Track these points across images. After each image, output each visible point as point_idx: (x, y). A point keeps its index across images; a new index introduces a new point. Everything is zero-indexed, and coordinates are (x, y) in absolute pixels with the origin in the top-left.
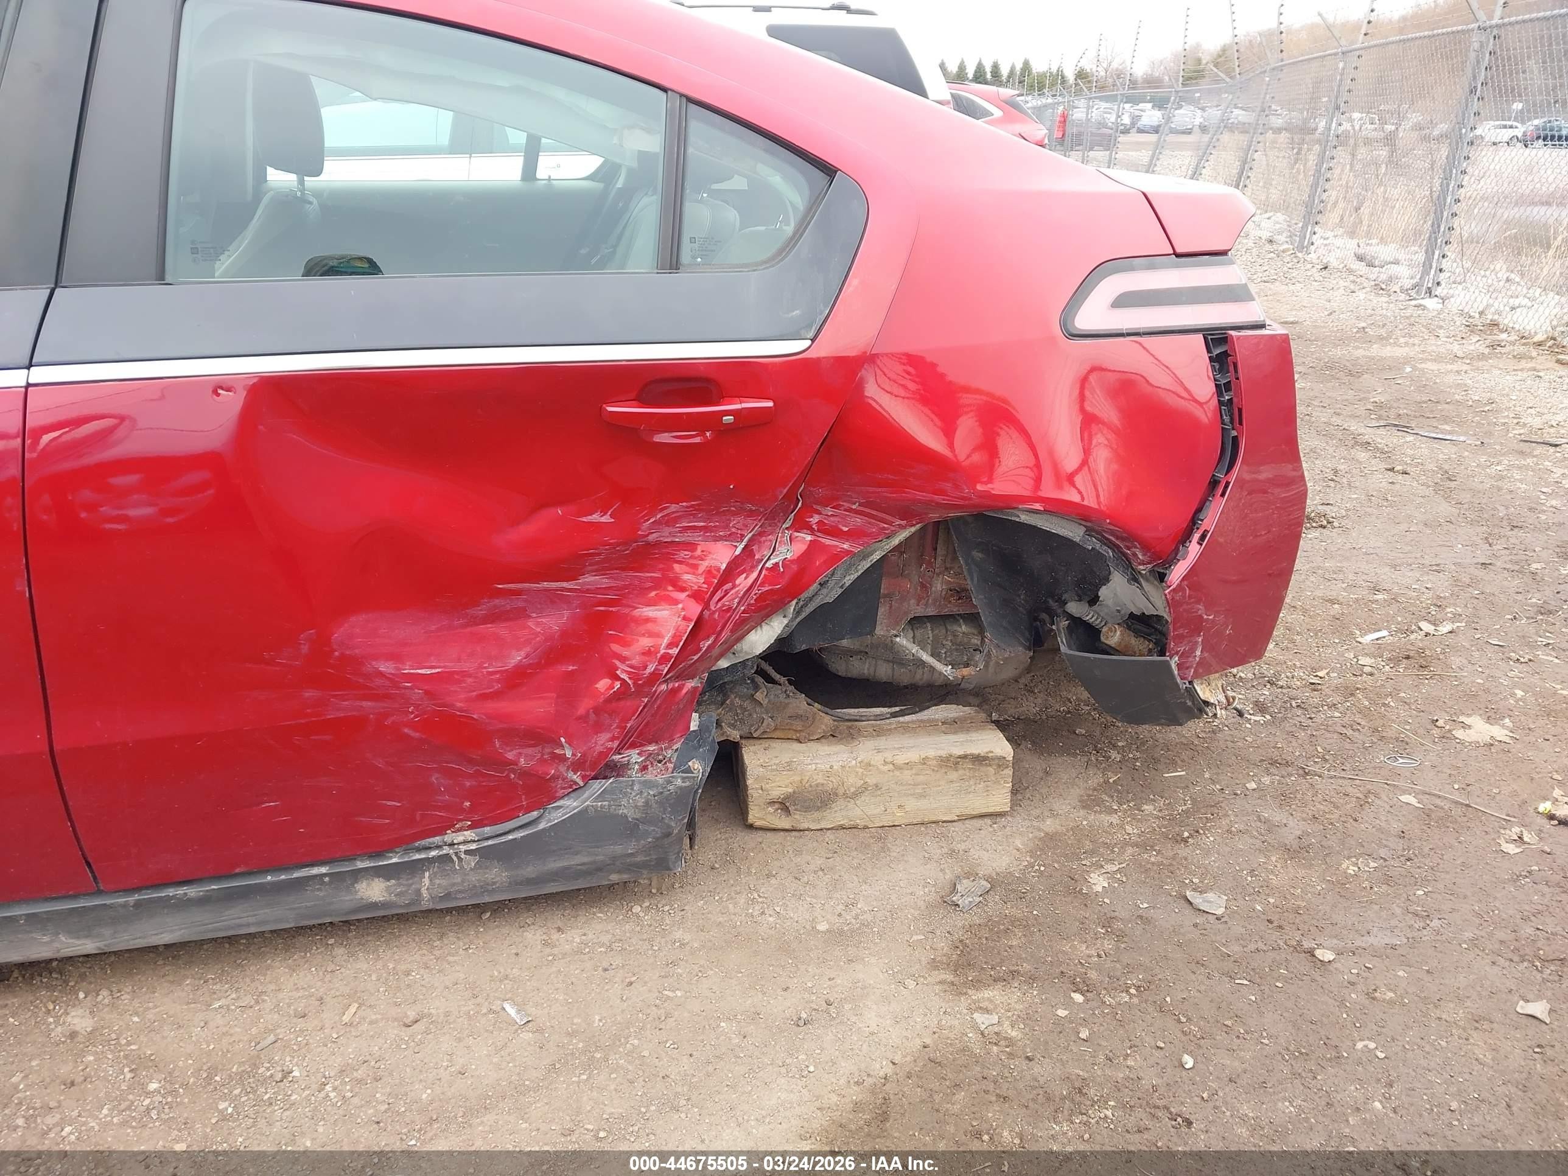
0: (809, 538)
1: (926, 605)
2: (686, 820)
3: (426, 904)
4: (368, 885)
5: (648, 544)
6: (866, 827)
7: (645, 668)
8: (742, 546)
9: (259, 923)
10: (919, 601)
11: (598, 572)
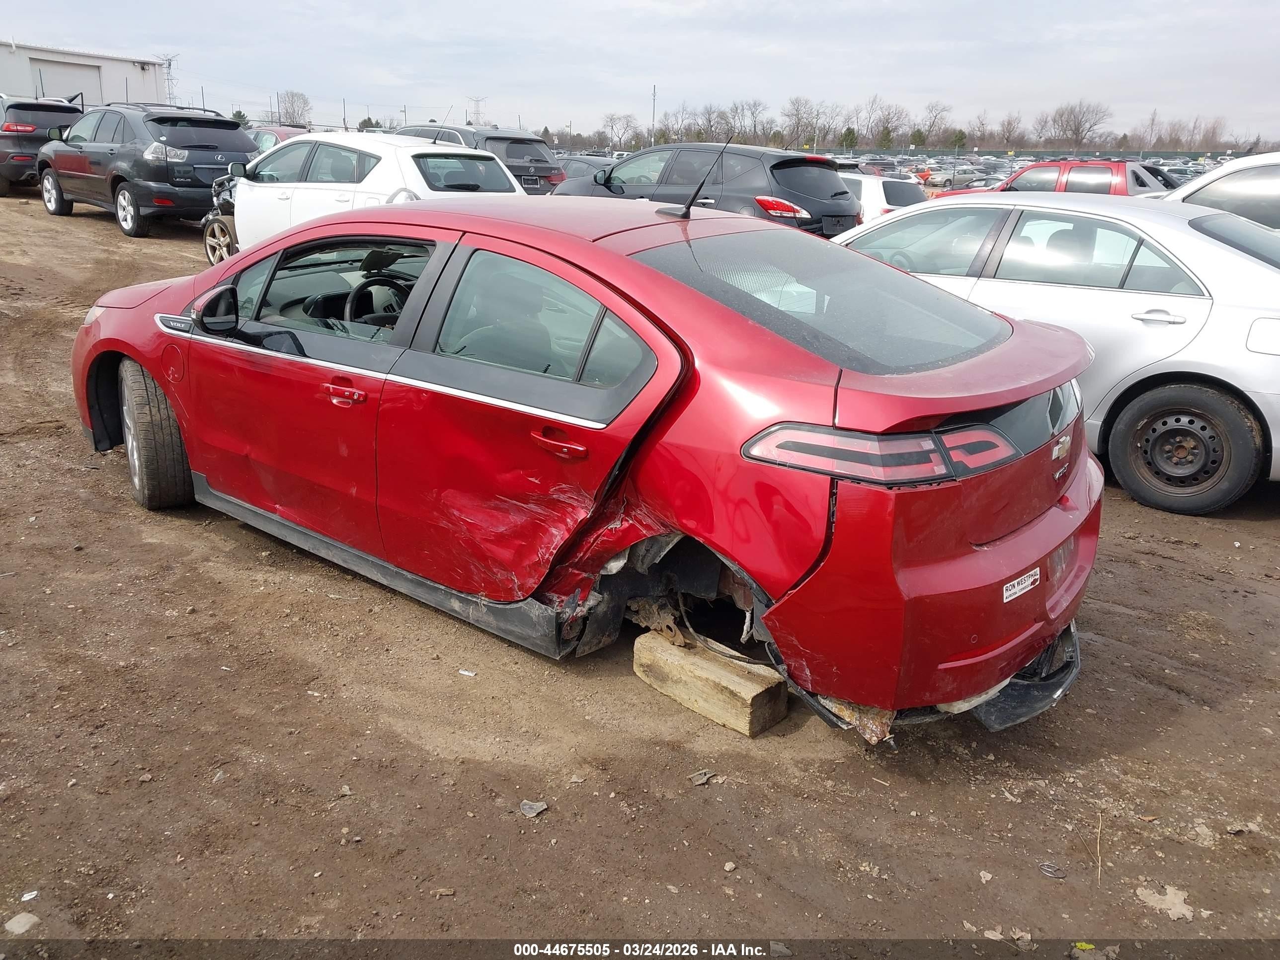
0: (631, 522)
2: (552, 631)
3: (469, 620)
4: (455, 602)
5: (554, 499)
7: (545, 555)
8: (590, 514)
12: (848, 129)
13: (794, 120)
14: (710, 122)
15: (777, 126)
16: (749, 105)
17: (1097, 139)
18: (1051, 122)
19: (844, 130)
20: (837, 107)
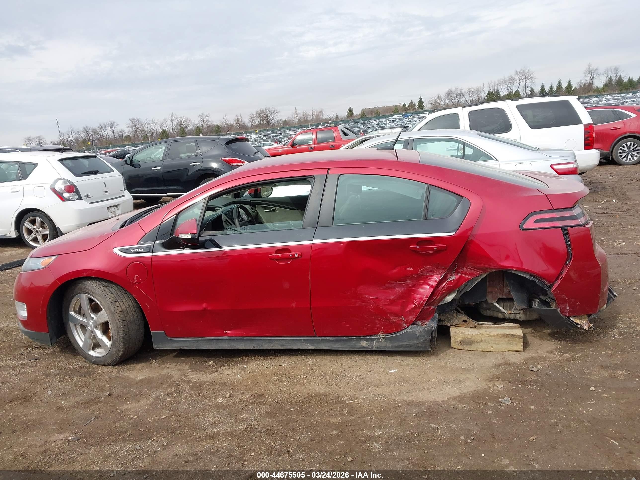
0: (460, 275)
1: (503, 295)
2: (430, 337)
3: (374, 349)
4: (363, 342)
5: (421, 275)
6: (483, 351)
7: (420, 302)
8: (442, 276)
9: (342, 348)
10: (500, 295)
11: (410, 280)
12: (163, 130)
13: (134, 129)
14: (88, 135)
15: (126, 133)
16: (108, 124)
17: (276, 123)
18: (256, 117)
19: (161, 131)
20: (155, 120)
